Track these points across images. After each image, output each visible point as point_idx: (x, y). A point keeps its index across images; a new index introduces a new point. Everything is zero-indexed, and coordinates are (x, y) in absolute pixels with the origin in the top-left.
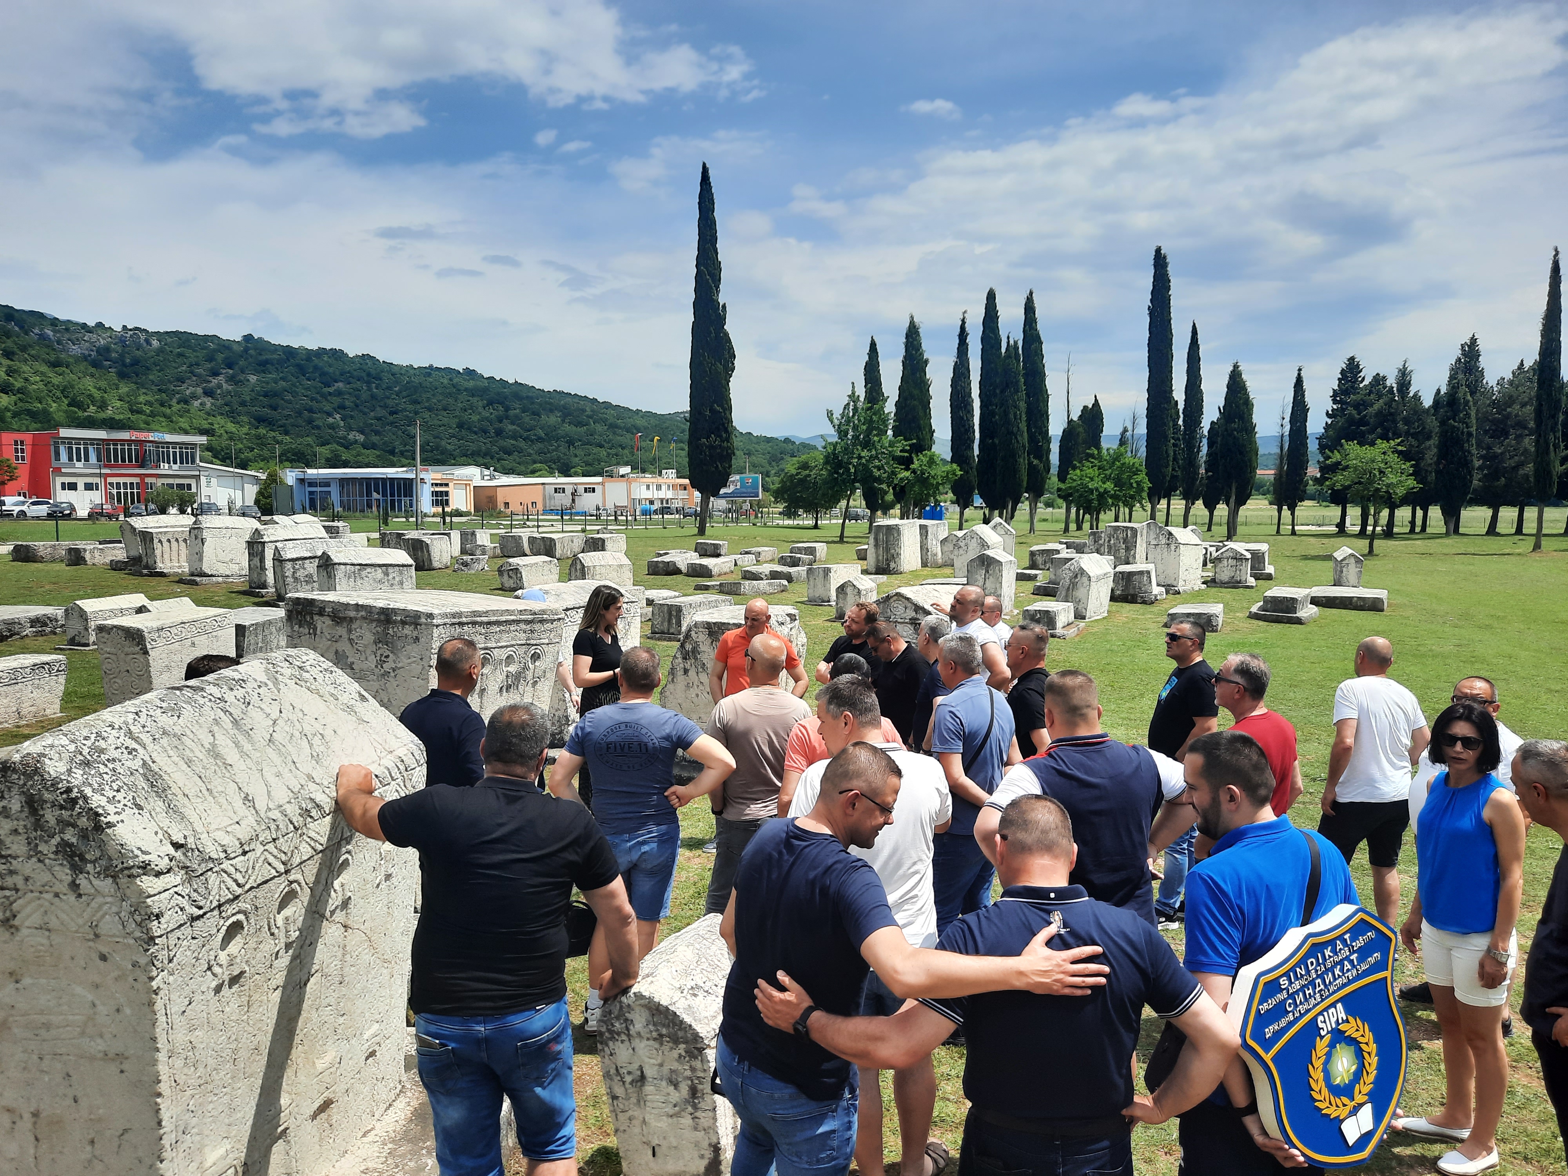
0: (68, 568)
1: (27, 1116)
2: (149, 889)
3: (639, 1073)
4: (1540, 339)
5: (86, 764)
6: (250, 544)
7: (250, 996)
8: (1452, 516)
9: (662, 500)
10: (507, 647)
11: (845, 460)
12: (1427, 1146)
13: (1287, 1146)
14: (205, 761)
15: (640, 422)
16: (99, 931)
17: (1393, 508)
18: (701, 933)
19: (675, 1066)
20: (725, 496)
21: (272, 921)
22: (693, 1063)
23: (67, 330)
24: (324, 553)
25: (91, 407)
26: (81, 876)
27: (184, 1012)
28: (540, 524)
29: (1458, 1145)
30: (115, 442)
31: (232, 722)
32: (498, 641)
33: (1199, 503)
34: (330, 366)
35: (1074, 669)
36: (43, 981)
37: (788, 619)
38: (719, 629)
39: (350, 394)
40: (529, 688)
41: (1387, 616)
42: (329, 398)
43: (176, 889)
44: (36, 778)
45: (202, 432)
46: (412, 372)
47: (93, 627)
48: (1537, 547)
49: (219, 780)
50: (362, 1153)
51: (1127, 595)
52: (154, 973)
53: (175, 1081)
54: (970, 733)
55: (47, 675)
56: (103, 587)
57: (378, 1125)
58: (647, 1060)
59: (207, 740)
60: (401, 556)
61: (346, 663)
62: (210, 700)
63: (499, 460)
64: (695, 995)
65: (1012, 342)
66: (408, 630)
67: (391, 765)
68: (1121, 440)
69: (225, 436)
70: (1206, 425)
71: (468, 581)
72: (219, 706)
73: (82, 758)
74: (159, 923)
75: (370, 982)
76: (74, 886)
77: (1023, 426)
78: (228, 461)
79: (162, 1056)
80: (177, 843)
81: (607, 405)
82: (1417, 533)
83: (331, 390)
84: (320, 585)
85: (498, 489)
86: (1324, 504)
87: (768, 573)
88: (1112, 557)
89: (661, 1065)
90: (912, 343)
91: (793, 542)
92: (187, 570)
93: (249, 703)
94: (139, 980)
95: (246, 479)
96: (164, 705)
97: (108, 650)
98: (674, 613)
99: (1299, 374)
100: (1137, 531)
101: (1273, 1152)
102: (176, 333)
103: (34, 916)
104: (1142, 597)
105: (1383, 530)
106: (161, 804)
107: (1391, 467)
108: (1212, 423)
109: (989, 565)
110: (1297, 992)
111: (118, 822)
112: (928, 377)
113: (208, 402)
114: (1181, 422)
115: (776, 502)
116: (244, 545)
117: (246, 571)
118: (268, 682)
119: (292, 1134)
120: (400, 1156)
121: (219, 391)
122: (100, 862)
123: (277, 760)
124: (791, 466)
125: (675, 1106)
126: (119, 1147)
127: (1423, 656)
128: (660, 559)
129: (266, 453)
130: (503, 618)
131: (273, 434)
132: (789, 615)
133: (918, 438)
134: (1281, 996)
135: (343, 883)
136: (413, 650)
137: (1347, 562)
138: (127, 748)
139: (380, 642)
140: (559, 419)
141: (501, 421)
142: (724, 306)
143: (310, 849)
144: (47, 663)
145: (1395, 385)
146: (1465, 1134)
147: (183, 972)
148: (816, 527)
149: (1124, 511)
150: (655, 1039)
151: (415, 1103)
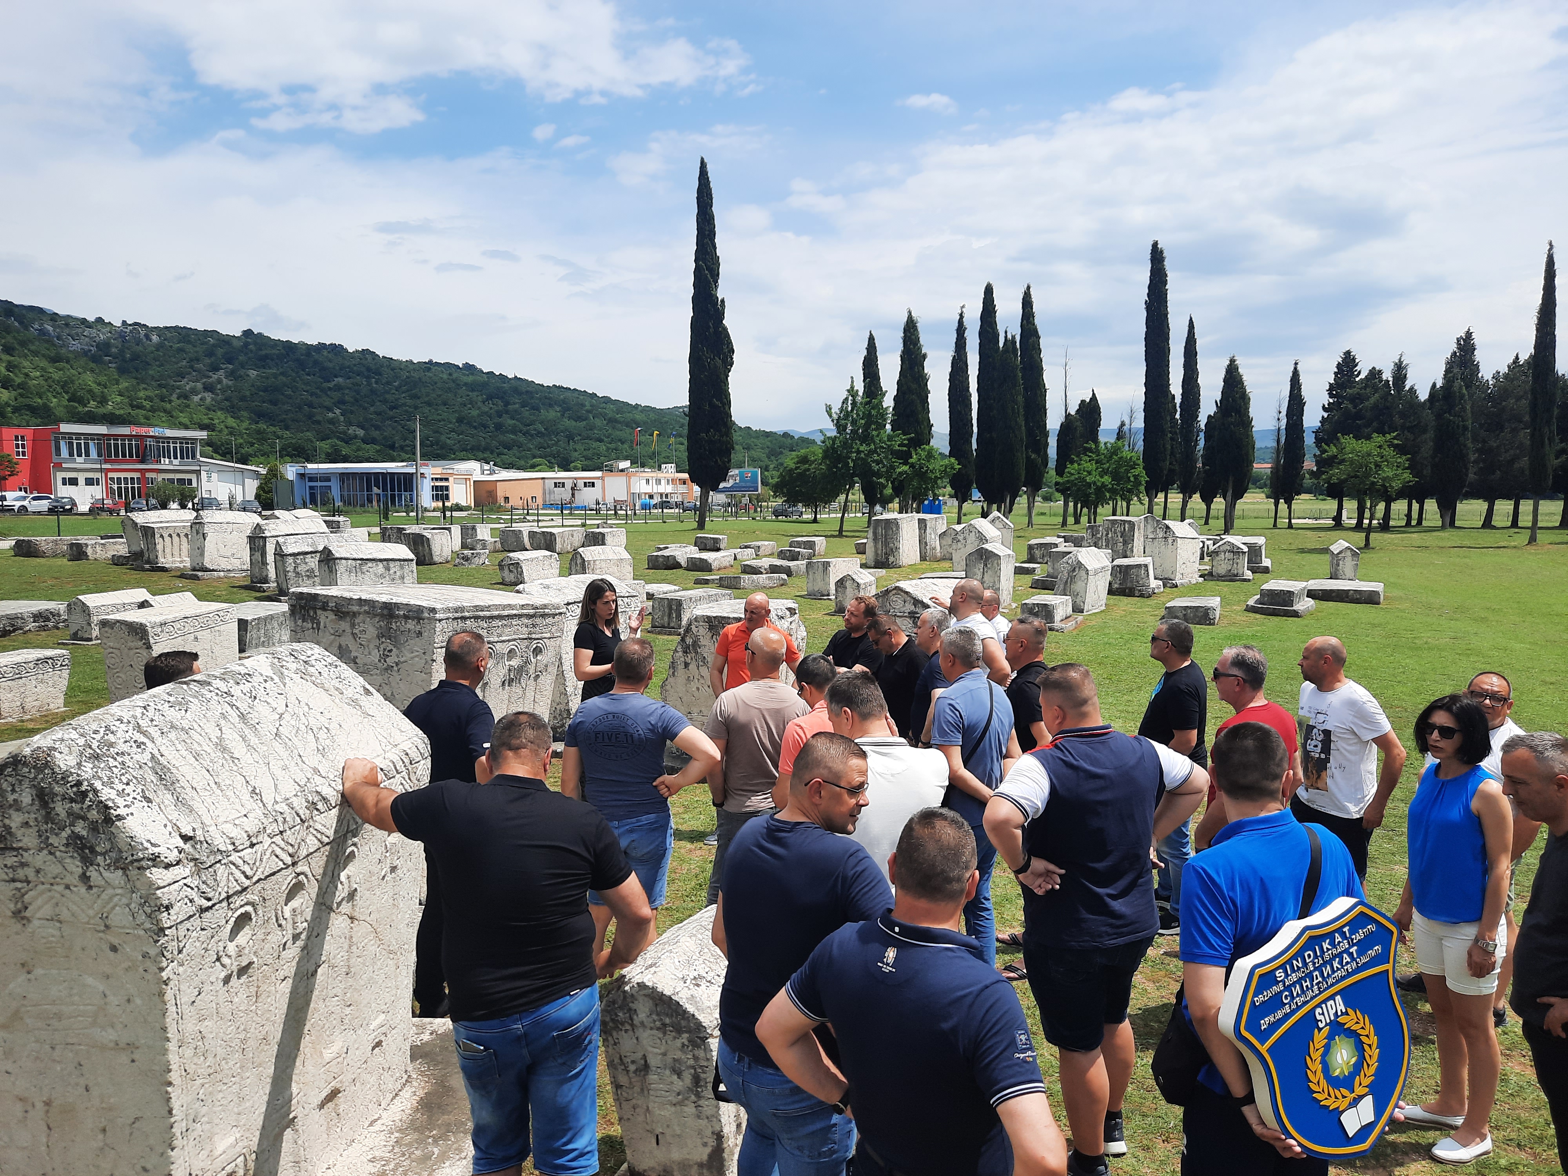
0: (71, 563)
1: (39, 1105)
2: (159, 881)
3: (643, 1062)
4: (1535, 332)
5: (96, 757)
6: (252, 539)
7: (258, 987)
8: (1448, 509)
9: (661, 495)
10: (509, 641)
11: (844, 455)
12: (1420, 1133)
13: (1283, 1137)
14: (213, 755)
15: (639, 417)
16: (109, 922)
17: (1388, 502)
18: (703, 924)
19: (679, 1055)
20: (725, 490)
21: (280, 912)
22: (696, 1052)
23: (67, 325)
24: (325, 548)
25: (92, 402)
26: (91, 868)
27: (194, 1002)
28: (540, 518)
29: (1453, 1132)
30: (116, 437)
31: (239, 716)
32: (500, 635)
33: (1197, 497)
34: (330, 361)
35: (1072, 662)
36: (54, 972)
37: (788, 613)
38: (719, 623)
39: (350, 389)
40: (531, 682)
41: (1382, 608)
42: (329, 393)
43: (185, 881)
44: (46, 771)
45: (202, 427)
46: (411, 367)
47: (95, 622)
48: (1532, 540)
49: (227, 773)
50: (369, 1142)
51: (1125, 589)
52: (164, 964)
53: (185, 1071)
54: (969, 726)
55: (50, 670)
56: (105, 582)
57: (385, 1115)
58: (650, 1049)
59: (214, 733)
60: (402, 551)
61: (350, 657)
62: (217, 694)
63: (499, 454)
64: (698, 985)
65: (1009, 337)
66: (411, 625)
67: (396, 759)
68: (1118, 434)
69: (226, 431)
70: (1203, 419)
71: (469, 576)
72: (226, 700)
73: (92, 752)
74: (169, 914)
75: (376, 973)
76: (85, 878)
77: (1021, 421)
78: (228, 456)
79: (172, 1046)
80: (186, 835)
81: (607, 400)
82: (1413, 526)
83: (331, 385)
84: (321, 579)
85: (498, 483)
86: (1321, 497)
87: (767, 566)
88: (1110, 551)
89: (664, 1054)
90: (910, 337)
91: (792, 536)
92: (188, 565)
93: (255, 698)
94: (150, 971)
95: (245, 473)
96: (172, 699)
97: (111, 644)
98: (674, 607)
99: (1295, 368)
100: (1134, 525)
101: (1272, 1142)
102: (176, 328)
103: (46, 907)
104: (1140, 591)
105: (1379, 524)
106: (169, 796)
107: (1387, 461)
108: (1209, 416)
109: (987, 559)
110: (1294, 984)
111: (127, 815)
112: (926, 372)
113: (208, 397)
114: (1178, 416)
115: (775, 496)
116: (246, 540)
117: (247, 566)
118: (274, 677)
119: (300, 1123)
120: (406, 1145)
121: (219, 386)
122: (110, 854)
123: (285, 754)
124: (789, 461)
125: (678, 1094)
126: (131, 1134)
127: (1419, 648)
128: (659, 553)
129: (266, 448)
130: (506, 613)
131: (272, 429)
132: (789, 609)
133: (916, 433)
134: (1275, 989)
135: (350, 874)
136: (416, 644)
137: (1343, 555)
138: (135, 742)
139: (383, 636)
140: (559, 414)
141: (500, 416)
142: (723, 301)
143: (316, 841)
144: (51, 658)
145: (1391, 379)
146: (1459, 1121)
147: (193, 962)
148: (815, 521)
149: (1122, 504)
150: (658, 1029)
151: (421, 1093)
